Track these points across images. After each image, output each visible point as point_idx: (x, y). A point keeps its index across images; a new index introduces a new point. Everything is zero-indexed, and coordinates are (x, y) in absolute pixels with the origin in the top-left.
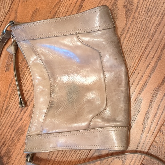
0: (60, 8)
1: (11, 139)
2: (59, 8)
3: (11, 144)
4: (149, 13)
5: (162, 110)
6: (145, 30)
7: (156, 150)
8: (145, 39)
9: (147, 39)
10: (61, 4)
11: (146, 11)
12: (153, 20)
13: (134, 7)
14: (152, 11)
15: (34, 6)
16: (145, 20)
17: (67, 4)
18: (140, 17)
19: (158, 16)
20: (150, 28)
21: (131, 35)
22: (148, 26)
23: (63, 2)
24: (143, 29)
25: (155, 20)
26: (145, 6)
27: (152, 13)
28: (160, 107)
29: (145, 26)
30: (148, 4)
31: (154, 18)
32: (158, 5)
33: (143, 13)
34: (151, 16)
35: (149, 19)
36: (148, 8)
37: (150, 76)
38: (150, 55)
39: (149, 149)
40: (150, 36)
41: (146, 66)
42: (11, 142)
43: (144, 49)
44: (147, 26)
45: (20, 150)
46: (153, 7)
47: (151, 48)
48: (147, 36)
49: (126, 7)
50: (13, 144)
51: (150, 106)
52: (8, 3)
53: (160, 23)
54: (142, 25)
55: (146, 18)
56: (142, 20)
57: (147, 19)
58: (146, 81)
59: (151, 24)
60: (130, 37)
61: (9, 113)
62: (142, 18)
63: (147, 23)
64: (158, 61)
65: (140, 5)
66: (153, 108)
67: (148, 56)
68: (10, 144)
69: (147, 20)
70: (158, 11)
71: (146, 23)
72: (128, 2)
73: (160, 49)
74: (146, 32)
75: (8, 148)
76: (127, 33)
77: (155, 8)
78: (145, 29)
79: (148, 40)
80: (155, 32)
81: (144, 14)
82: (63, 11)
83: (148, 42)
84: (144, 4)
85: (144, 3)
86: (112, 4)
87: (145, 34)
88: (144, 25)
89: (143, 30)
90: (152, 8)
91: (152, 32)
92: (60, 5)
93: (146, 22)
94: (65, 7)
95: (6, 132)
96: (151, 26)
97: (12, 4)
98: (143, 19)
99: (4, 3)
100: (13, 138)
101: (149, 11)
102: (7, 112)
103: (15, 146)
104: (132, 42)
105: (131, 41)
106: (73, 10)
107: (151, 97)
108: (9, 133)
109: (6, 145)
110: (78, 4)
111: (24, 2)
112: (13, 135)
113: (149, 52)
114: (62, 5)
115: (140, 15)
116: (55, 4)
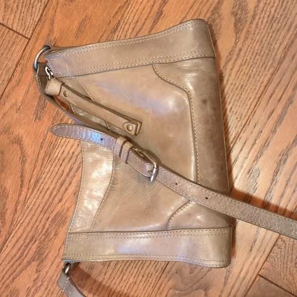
0: (125, 15)
1: (43, 232)
2: (123, 16)
3: (44, 240)
4: (275, 25)
5: (293, 187)
6: (268, 55)
7: (283, 253)
8: (267, 70)
9: (270, 68)
10: (127, 9)
11: (269, 22)
12: (281, 38)
13: (249, 15)
14: (278, 22)
15: (82, 12)
16: (268, 36)
17: (137, 10)
18: (259, 32)
19: (288, 30)
20: (275, 51)
21: (244, 61)
22: (272, 47)
23: (130, 6)
24: (264, 53)
25: (284, 37)
26: (268, 13)
27: (279, 25)
28: (291, 183)
29: (267, 47)
30: (273, 9)
31: (283, 34)
32: (289, 12)
33: (264, 24)
34: (278, 30)
35: (274, 35)
36: (273, 17)
37: (274, 131)
38: (274, 96)
39: (271, 252)
40: (275, 65)
41: (268, 113)
42: (43, 237)
43: (266, 87)
44: (270, 48)
45: (59, 250)
46: (281, 15)
47: (277, 85)
48: (269, 64)
49: (236, 15)
50: (46, 240)
51: (273, 180)
52: (38, 6)
53: (292, 42)
54: (262, 45)
55: (269, 33)
56: (262, 36)
57: (270, 35)
58: (268, 139)
59: (278, 45)
60: (241, 65)
61: (40, 190)
62: (263, 34)
63: (271, 42)
64: (289, 106)
65: (259, 12)
66: (278, 184)
67: (271, 97)
68: (42, 240)
69: (271, 37)
70: (289, 22)
71: (269, 43)
72: (240, 6)
73: (292, 87)
74: (269, 57)
75: (38, 247)
76: (236, 59)
77: (285, 17)
78: (267, 51)
79: (271, 71)
80: (284, 57)
81: (266, 27)
82: (130, 21)
83: (272, 74)
84: (266, 11)
85: (265, 8)
86: (211, 9)
87: (267, 60)
88: (266, 45)
89: (263, 55)
90: (279, 16)
91: (278, 57)
92: (125, 11)
93: (268, 40)
94: (133, 15)
95: (37, 220)
96: (276, 47)
97: (46, 9)
98: (264, 36)
99: (33, 7)
100: (47, 230)
101: (275, 21)
102: (38, 188)
103: (50, 243)
104: (244, 73)
105: (242, 73)
106: (146, 19)
107: (275, 165)
108: (41, 222)
109: (35, 241)
110: (156, 9)
111: (65, 6)
112: (47, 226)
113: (274, 91)
114: (127, 11)
115: (259, 29)
116: (116, 9)
